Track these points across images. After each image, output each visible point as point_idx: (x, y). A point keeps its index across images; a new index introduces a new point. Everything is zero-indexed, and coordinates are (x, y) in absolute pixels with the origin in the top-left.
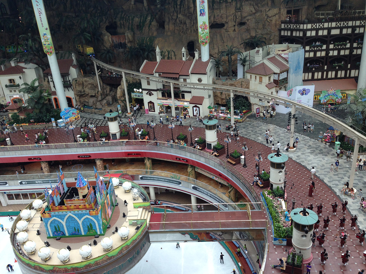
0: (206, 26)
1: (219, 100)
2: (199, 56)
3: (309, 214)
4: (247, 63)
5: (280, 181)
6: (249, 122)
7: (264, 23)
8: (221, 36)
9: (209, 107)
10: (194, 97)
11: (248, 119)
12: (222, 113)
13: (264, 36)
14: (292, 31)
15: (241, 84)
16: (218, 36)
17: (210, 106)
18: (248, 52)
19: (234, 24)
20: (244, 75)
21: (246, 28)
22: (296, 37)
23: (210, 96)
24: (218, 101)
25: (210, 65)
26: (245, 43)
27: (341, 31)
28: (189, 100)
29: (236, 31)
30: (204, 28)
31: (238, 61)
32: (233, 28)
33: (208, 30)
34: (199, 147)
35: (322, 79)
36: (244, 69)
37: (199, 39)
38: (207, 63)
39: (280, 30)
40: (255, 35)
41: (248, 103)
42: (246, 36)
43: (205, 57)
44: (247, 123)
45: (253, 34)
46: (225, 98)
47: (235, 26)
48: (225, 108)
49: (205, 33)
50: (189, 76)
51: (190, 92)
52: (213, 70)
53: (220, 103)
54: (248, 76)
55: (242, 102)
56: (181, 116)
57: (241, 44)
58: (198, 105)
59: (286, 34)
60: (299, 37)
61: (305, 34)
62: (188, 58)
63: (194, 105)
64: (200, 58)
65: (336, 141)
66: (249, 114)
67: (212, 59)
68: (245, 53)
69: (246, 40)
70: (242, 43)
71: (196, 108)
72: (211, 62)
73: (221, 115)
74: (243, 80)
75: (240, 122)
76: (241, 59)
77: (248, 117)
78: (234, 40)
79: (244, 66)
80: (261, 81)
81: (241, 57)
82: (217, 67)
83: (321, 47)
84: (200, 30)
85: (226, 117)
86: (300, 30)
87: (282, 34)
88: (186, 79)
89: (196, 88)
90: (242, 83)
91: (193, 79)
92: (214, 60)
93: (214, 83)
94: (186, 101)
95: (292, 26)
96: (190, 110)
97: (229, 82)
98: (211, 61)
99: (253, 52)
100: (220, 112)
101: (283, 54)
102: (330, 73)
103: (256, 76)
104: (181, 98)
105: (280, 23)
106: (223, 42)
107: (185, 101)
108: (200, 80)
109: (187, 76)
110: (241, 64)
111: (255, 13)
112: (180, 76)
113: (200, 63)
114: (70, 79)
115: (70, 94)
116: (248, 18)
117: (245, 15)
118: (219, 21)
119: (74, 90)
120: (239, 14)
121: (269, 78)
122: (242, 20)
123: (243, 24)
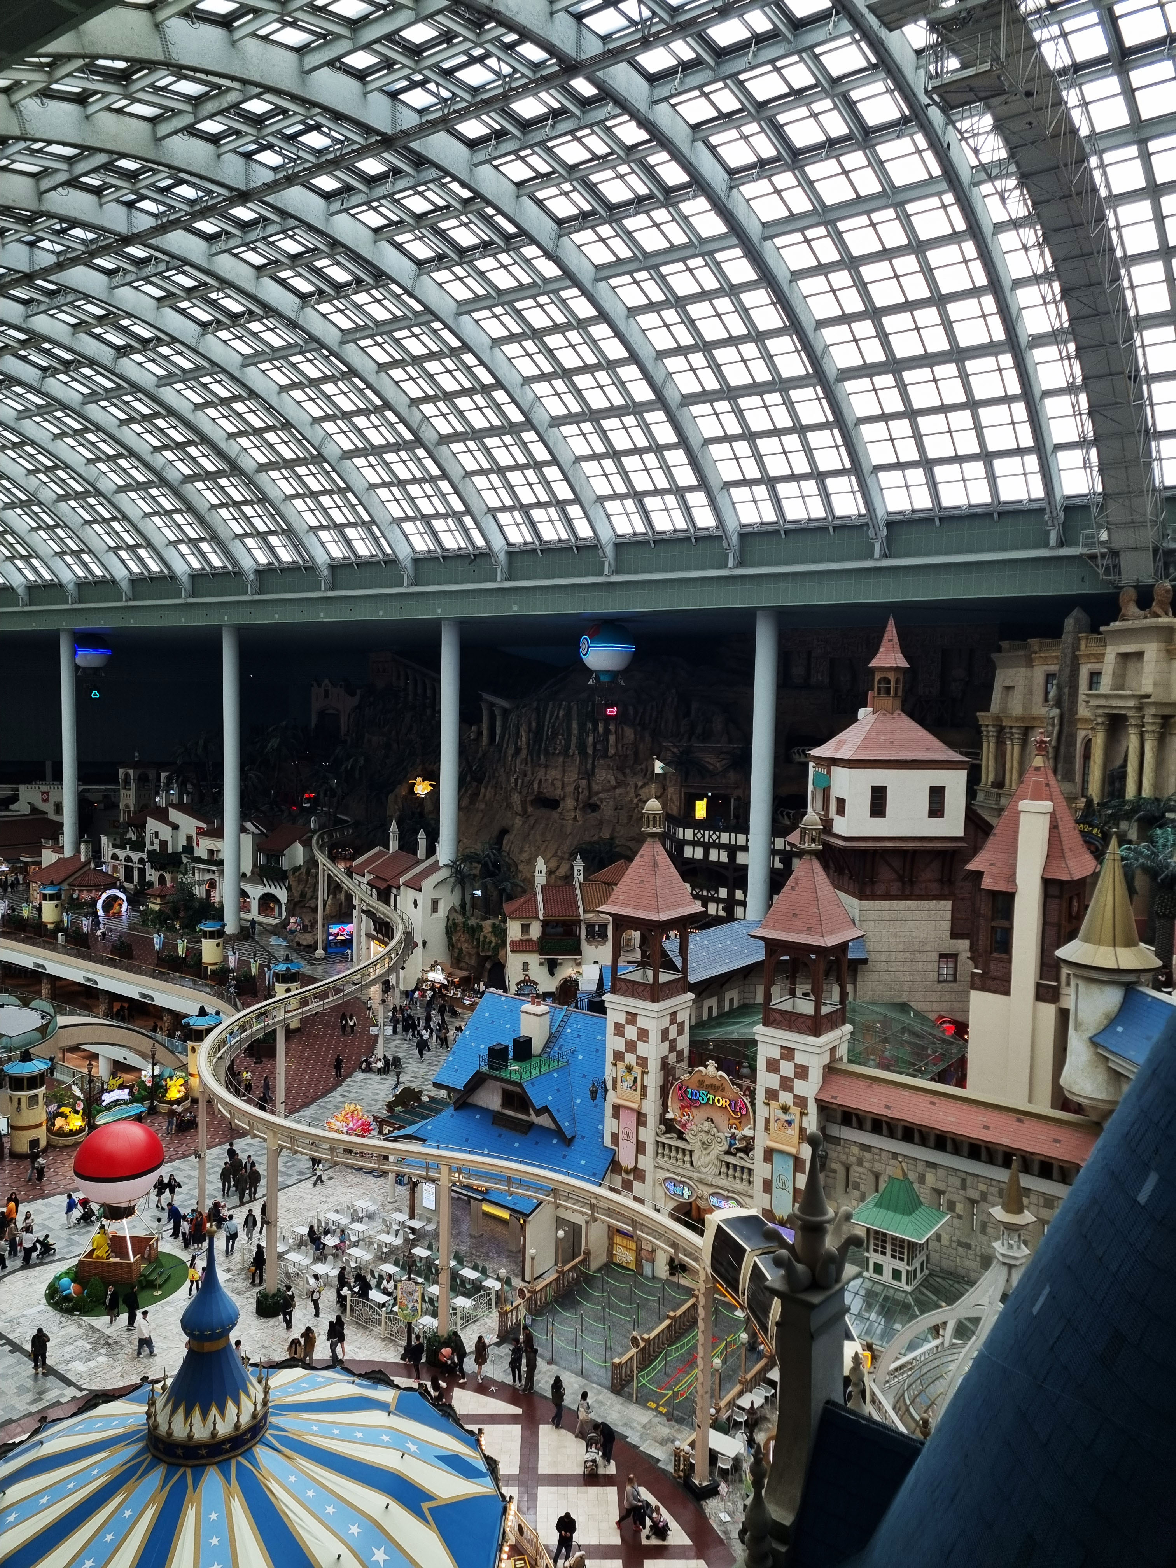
13: (629, 844)
19: (576, 804)
21: (597, 818)
25: (439, 875)
29: (576, 820)
32: (573, 814)
40: (608, 837)
42: (591, 836)
45: (606, 834)
47: (576, 808)
50: (400, 889)
111: (615, 788)
112: (389, 888)
113: (435, 867)
114: (285, 864)
115: (282, 895)
116: (602, 795)
117: (596, 788)
118: (549, 792)
119: (289, 889)
120: (583, 783)
121: (525, 928)
122: (590, 797)
123: (594, 808)
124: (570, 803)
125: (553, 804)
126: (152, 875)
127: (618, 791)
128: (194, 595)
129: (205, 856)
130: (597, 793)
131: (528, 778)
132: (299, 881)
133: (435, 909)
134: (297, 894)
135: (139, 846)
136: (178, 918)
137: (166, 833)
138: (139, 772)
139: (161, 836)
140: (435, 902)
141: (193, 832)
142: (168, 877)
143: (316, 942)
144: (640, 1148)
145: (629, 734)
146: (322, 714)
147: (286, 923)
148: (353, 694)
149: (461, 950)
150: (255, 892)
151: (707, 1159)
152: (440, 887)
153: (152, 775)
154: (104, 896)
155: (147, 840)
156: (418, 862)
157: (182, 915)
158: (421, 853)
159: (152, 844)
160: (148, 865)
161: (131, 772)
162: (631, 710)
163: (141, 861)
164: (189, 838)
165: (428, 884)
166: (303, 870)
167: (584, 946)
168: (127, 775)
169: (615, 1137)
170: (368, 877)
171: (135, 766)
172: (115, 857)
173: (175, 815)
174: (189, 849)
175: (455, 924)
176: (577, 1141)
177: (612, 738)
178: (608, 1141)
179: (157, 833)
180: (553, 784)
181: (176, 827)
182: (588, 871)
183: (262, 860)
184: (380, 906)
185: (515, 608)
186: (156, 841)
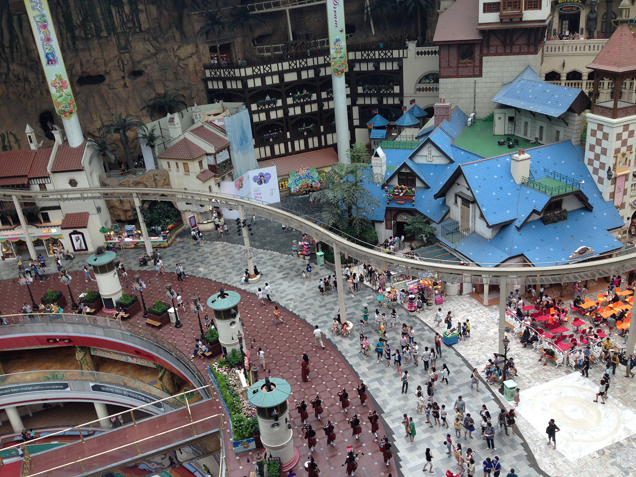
0: (63, 83)
1: (119, 213)
2: (63, 138)
3: (275, 386)
4: (157, 142)
5: (233, 339)
6: (181, 245)
7: (175, 71)
8: (102, 96)
9: (103, 230)
10: (68, 216)
11: (178, 239)
12: (128, 236)
13: (180, 92)
14: (224, 80)
15: (153, 179)
16: (97, 98)
17: (103, 228)
18: (156, 122)
19: (122, 74)
20: (156, 164)
21: (145, 80)
22: (232, 90)
23: (99, 210)
24: (119, 215)
25: (87, 153)
26: (148, 106)
27: (299, 76)
28: (60, 222)
29: (128, 87)
30: (61, 87)
31: (141, 140)
32: (122, 83)
33: (69, 90)
34: (88, 310)
35: (287, 154)
36: (154, 153)
37: (56, 108)
38: (81, 149)
39: (205, 80)
40: (163, 92)
41: (175, 211)
42: (149, 95)
43: (76, 138)
44: (178, 245)
45: (161, 90)
46: (130, 209)
47: (124, 77)
48: (134, 226)
49: (64, 95)
50: (49, 177)
51: (58, 208)
52: (95, 162)
53: (123, 218)
54: (164, 164)
55: (164, 210)
56: (50, 256)
57: (142, 109)
58: (79, 230)
59: (216, 87)
60: (237, 90)
61: (245, 85)
62: (41, 145)
63: (71, 231)
64: (66, 141)
65: (318, 251)
66: (180, 230)
67: (89, 140)
68: (150, 125)
69: (150, 100)
70: (145, 108)
71: (76, 235)
72: (88, 146)
73: (127, 240)
74: (156, 172)
75: (165, 247)
76: (145, 136)
77: (178, 236)
78: (127, 102)
79: (153, 147)
80: (187, 171)
81: (144, 133)
82: (102, 155)
83: (275, 103)
84: (53, 90)
85: (138, 243)
86: (236, 79)
87: (210, 87)
88: (44, 184)
89: (67, 199)
90: (156, 178)
91: (60, 182)
92: (95, 143)
93: (103, 185)
94: (54, 226)
95: (223, 73)
96: (66, 242)
97: (131, 178)
98: (87, 144)
99: (164, 121)
100: (126, 234)
101: (217, 121)
102: (296, 143)
103: (177, 163)
104: (43, 221)
105: (203, 69)
106: (107, 107)
107: (51, 227)
108: (73, 183)
109: (46, 179)
110: (147, 145)
111: (155, 55)
112: (30, 180)
116: (143, 63)
117: (138, 58)
118: (92, 71)
120: (125, 56)
121: (201, 164)
122: (134, 66)
123: (138, 73)
124: (116, 75)
125: (99, 79)
127: (161, 56)
130: (139, 62)
152: (92, 161)
177: (143, 16)
178: (607, 198)
180: (95, 63)
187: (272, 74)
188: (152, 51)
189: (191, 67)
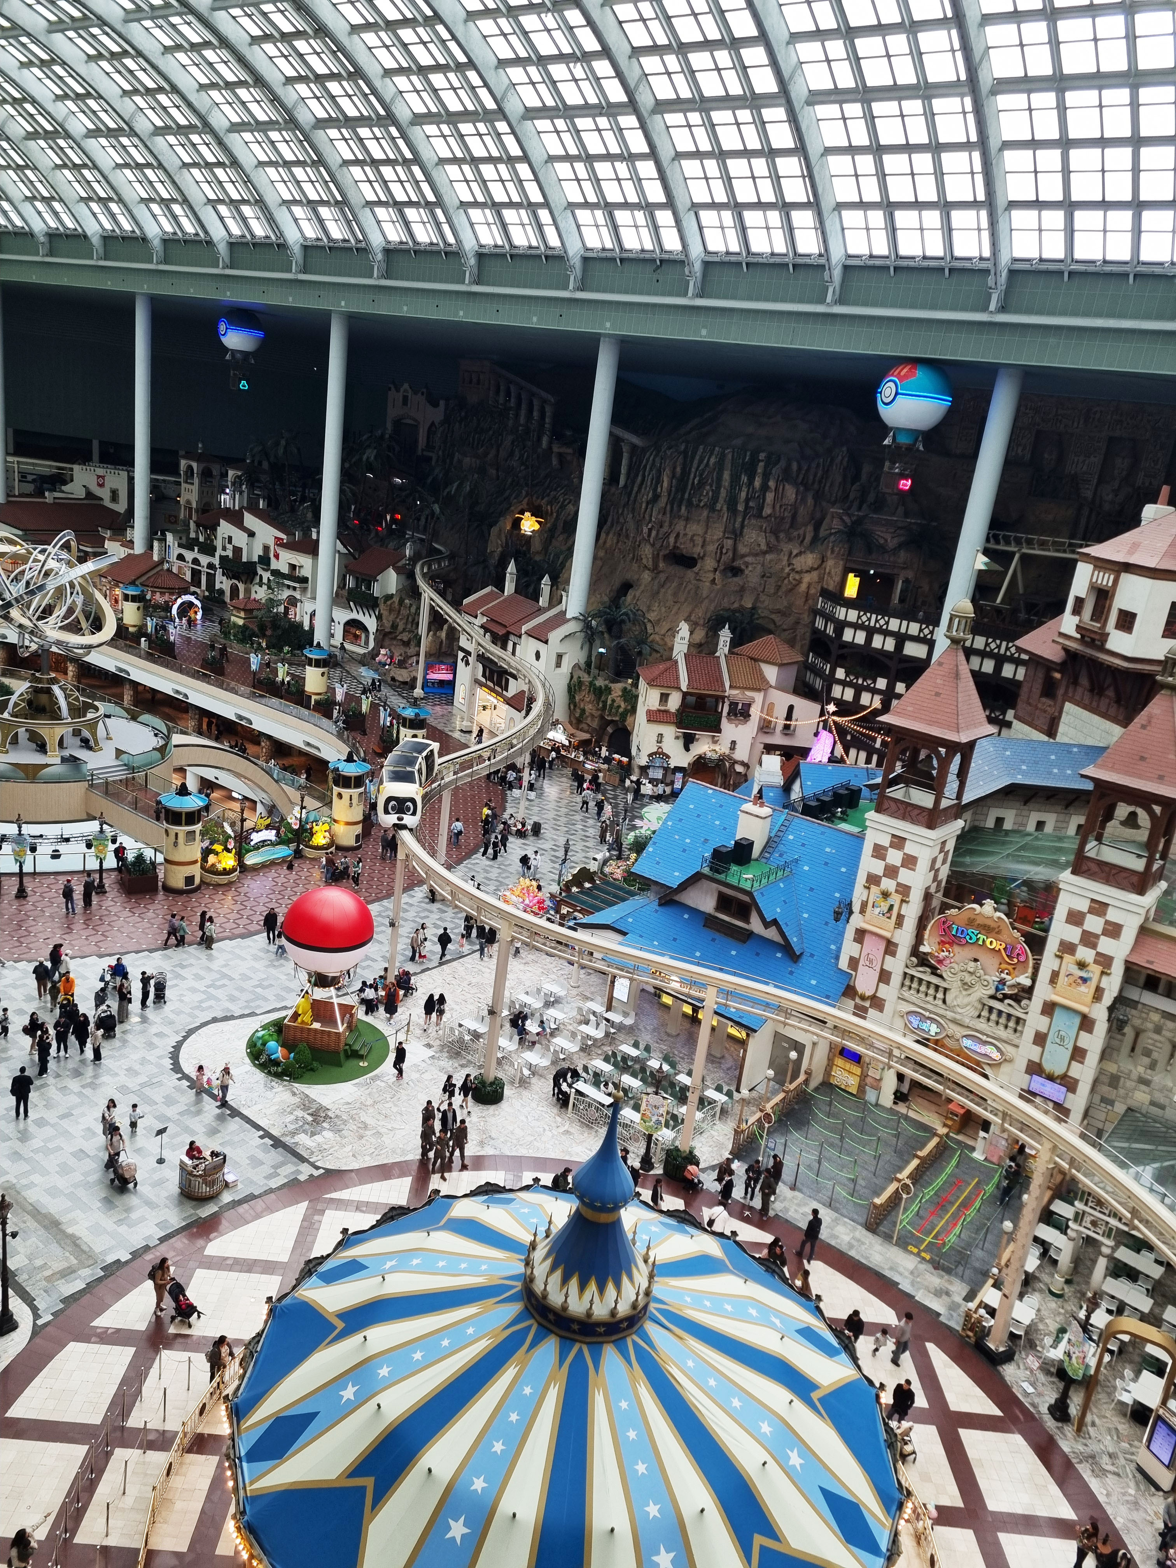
7: (779, 583)
13: (773, 616)
19: (716, 565)
21: (739, 583)
29: (715, 583)
32: (712, 576)
38: (568, 621)
39: (815, 613)
45: (749, 603)
47: (716, 570)
50: (522, 639)
51: (516, 678)
59: (820, 626)
61: (839, 631)
80: (646, 699)
87: (817, 623)
88: (516, 645)
91: (528, 648)
105: (818, 594)
108: (538, 656)
111: (765, 553)
112: (508, 633)
113: (561, 619)
114: (377, 590)
115: (371, 623)
116: (749, 559)
117: (742, 549)
118: (686, 548)
119: (379, 618)
120: (729, 543)
121: (664, 698)
122: (733, 560)
123: (736, 571)
124: (709, 563)
125: (689, 562)
126: (223, 583)
127: (768, 557)
128: (305, 270)
129: (285, 570)
130: (743, 556)
131: (666, 528)
132: (391, 610)
133: (558, 665)
134: (388, 625)
135: (208, 549)
136: (264, 636)
137: (240, 539)
138: (203, 465)
139: (235, 542)
140: (560, 657)
141: (271, 543)
142: (241, 587)
143: (415, 679)
144: (884, 977)
145: (790, 493)
146: (397, 423)
147: (374, 654)
148: (435, 405)
149: (583, 711)
150: (342, 616)
151: (967, 1000)
152: (567, 641)
153: (216, 470)
154: (179, 601)
155: (219, 543)
156: (540, 611)
157: (269, 632)
158: (543, 601)
159: (224, 549)
160: (219, 572)
161: (195, 465)
162: (795, 466)
163: (211, 566)
164: (266, 548)
165: (555, 636)
166: (396, 600)
167: (725, 724)
168: (190, 468)
169: (854, 963)
170: (481, 620)
171: (198, 461)
172: (181, 557)
173: (250, 520)
174: (265, 560)
175: (580, 683)
176: (804, 959)
177: (770, 496)
178: (843, 964)
179: (230, 538)
180: (692, 540)
181: (251, 534)
182: (735, 643)
183: (351, 582)
184: (495, 651)
185: (704, 332)
186: (230, 547)
187: (886, 633)
188: (764, 547)
189: (803, 587)
